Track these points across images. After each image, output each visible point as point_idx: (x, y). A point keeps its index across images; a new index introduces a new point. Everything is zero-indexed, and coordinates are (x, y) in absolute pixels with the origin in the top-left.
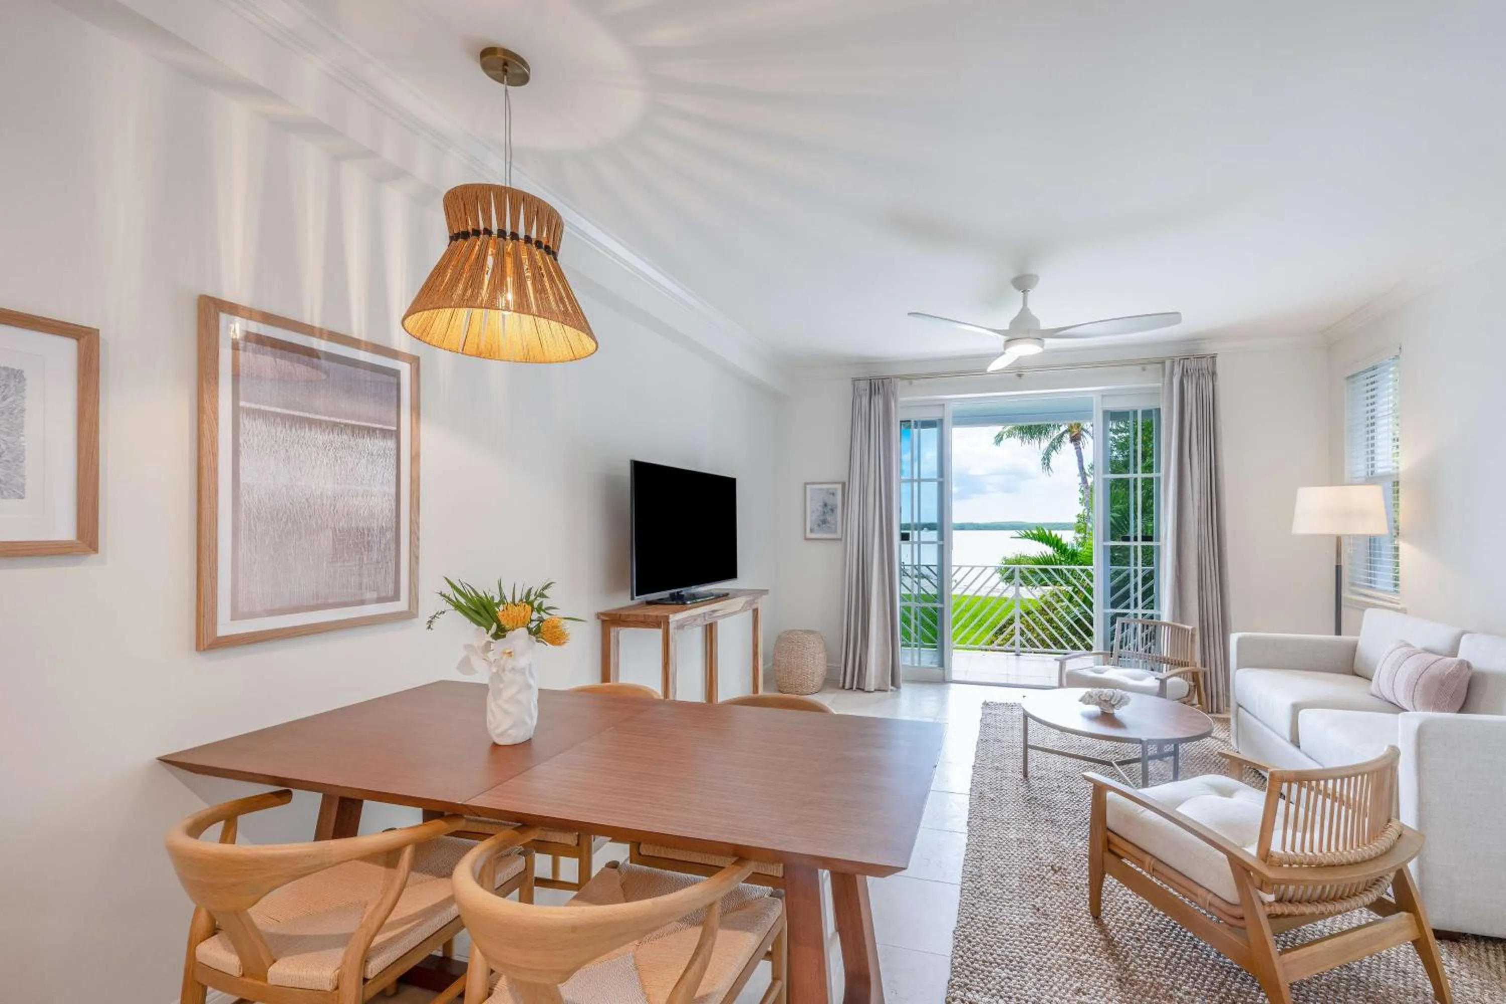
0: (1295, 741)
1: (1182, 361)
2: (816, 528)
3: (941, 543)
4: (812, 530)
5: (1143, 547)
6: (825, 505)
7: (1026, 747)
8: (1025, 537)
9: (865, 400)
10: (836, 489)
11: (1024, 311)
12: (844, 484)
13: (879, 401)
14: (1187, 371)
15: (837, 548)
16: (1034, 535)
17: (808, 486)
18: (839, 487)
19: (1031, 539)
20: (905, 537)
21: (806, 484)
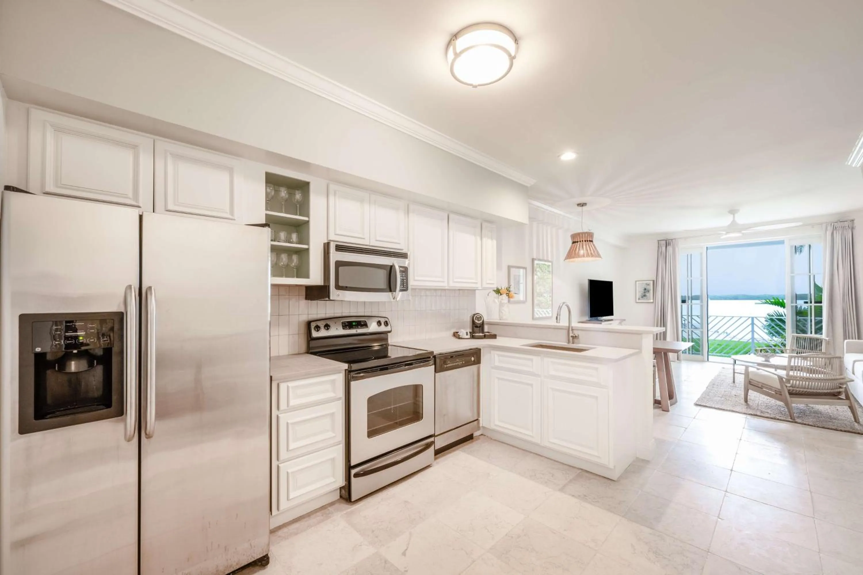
0: (853, 373)
1: (833, 224)
2: (641, 298)
3: (701, 304)
4: (639, 299)
5: (815, 306)
6: (645, 289)
7: (734, 373)
8: (766, 303)
9: (664, 248)
10: (650, 283)
11: (734, 221)
12: (654, 281)
13: (670, 248)
14: (836, 228)
15: (652, 306)
16: (771, 302)
17: (637, 282)
18: (652, 282)
19: (769, 304)
20: (684, 301)
21: (636, 281)
